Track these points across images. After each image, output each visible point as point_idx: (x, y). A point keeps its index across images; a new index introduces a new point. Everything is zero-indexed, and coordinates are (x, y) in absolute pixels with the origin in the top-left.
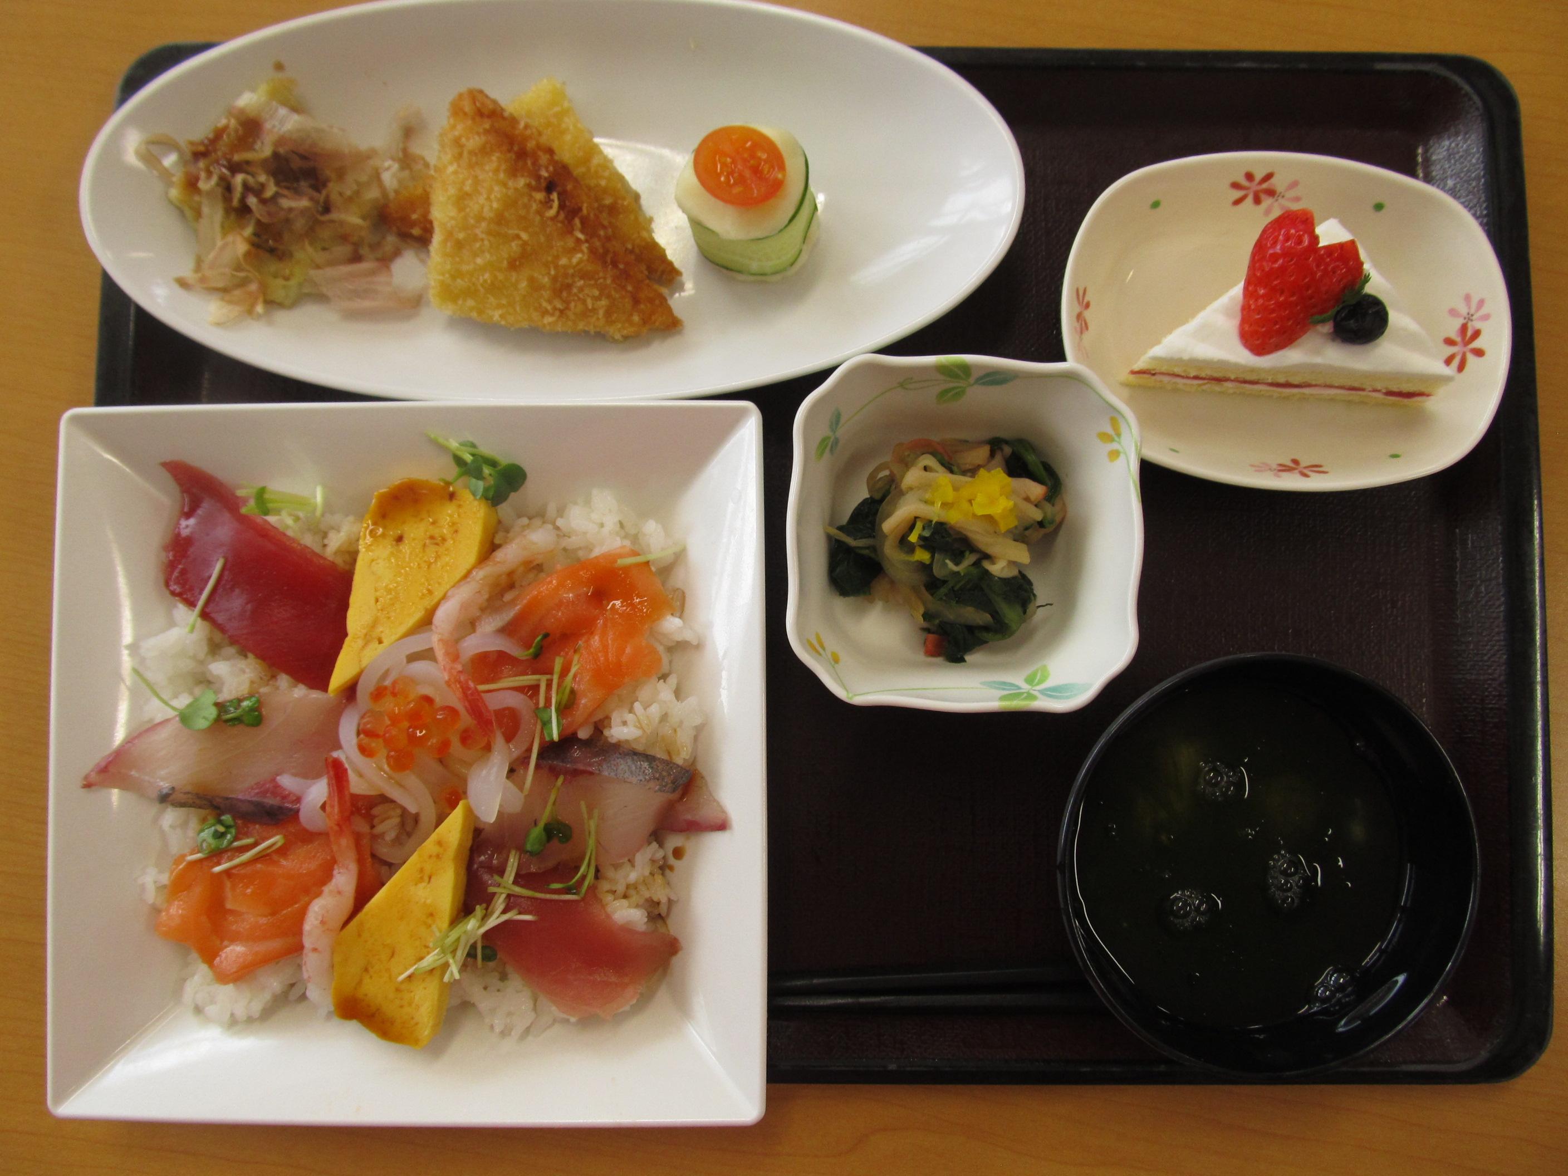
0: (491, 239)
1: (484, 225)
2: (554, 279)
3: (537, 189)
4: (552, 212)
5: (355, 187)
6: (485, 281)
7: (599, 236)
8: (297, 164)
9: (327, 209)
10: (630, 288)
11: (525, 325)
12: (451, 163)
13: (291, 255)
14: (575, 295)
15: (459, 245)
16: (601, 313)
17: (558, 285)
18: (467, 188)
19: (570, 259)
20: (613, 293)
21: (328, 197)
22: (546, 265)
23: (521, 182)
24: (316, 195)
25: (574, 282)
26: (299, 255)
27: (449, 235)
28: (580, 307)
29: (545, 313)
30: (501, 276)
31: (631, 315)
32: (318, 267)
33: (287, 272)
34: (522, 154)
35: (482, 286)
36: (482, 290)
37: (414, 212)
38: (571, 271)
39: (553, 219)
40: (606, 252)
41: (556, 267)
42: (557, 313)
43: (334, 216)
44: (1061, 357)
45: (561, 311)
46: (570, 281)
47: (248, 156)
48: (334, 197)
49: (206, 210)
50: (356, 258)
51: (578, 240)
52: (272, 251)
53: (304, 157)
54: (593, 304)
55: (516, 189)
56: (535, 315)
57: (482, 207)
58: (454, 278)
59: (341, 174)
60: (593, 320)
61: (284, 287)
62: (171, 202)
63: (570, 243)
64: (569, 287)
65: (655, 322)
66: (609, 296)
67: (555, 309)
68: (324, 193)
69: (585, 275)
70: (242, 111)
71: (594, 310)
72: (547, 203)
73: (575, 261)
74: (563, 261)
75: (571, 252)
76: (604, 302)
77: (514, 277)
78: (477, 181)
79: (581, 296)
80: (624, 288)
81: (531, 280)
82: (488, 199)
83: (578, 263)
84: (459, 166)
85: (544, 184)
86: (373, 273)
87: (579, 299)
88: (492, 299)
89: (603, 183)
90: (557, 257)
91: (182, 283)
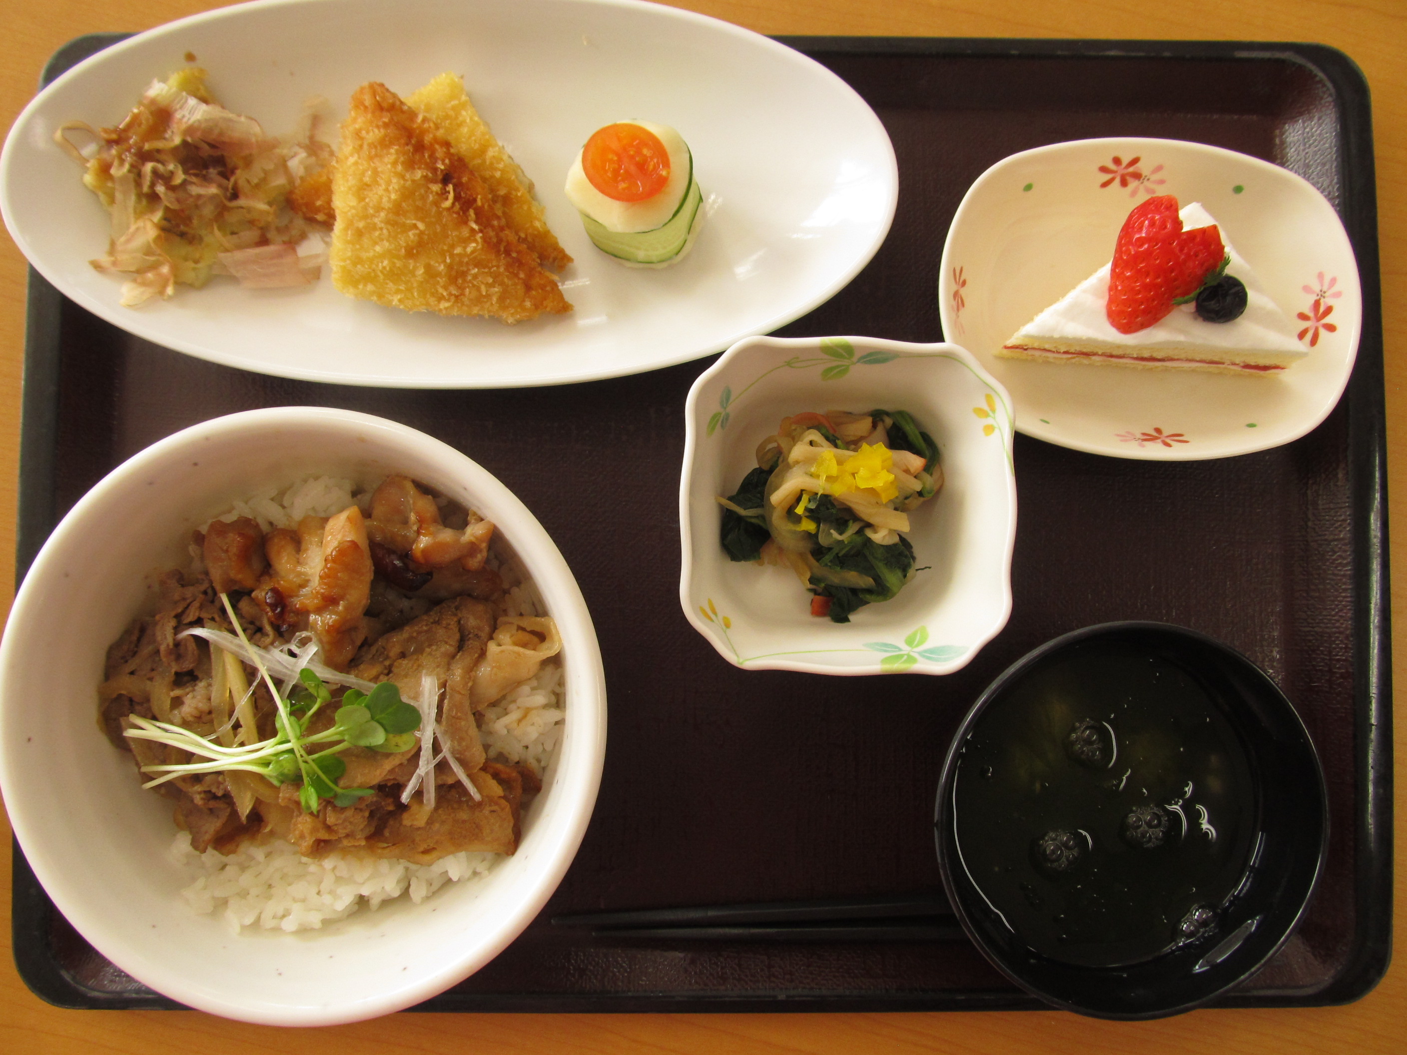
0: (389, 227)
1: (383, 214)
2: (450, 267)
3: (434, 181)
4: (448, 204)
5: (262, 175)
6: (384, 268)
7: (493, 227)
8: (206, 151)
9: (235, 196)
10: (522, 275)
11: (423, 309)
12: (352, 155)
13: (201, 239)
14: (470, 281)
15: (360, 234)
16: (495, 299)
17: (454, 273)
18: (367, 179)
19: (465, 248)
20: (506, 280)
21: (236, 183)
22: (443, 254)
23: (419, 174)
24: (225, 182)
25: (469, 270)
26: (208, 239)
27: (349, 225)
28: (475, 293)
29: (441, 298)
30: (399, 264)
31: (524, 301)
32: (227, 250)
33: (197, 255)
34: (420, 147)
35: (382, 272)
36: (382, 277)
37: (319, 198)
38: (466, 260)
39: (448, 209)
40: (500, 241)
41: (452, 256)
42: (453, 299)
43: (242, 202)
44: (940, 338)
45: (457, 297)
46: (465, 269)
47: (160, 145)
48: (242, 183)
49: (118, 196)
50: (263, 241)
51: (473, 230)
52: (182, 235)
53: (213, 146)
54: (487, 291)
55: (413, 181)
56: (432, 301)
57: (381, 198)
58: (355, 264)
59: (248, 162)
60: (487, 305)
61: (194, 269)
62: (85, 186)
63: (465, 233)
64: (464, 274)
65: (546, 307)
66: (502, 284)
67: (450, 294)
68: (232, 179)
69: (478, 264)
70: (153, 102)
71: (488, 296)
72: (444, 194)
73: (469, 250)
74: (458, 250)
75: (465, 241)
76: (496, 290)
77: (411, 263)
78: (376, 172)
79: (475, 283)
80: (516, 275)
81: (428, 268)
82: (387, 190)
83: (473, 252)
84: (359, 158)
85: (440, 177)
86: (280, 256)
87: (474, 286)
88: (391, 285)
89: (498, 174)
90: (453, 247)
91: (97, 266)
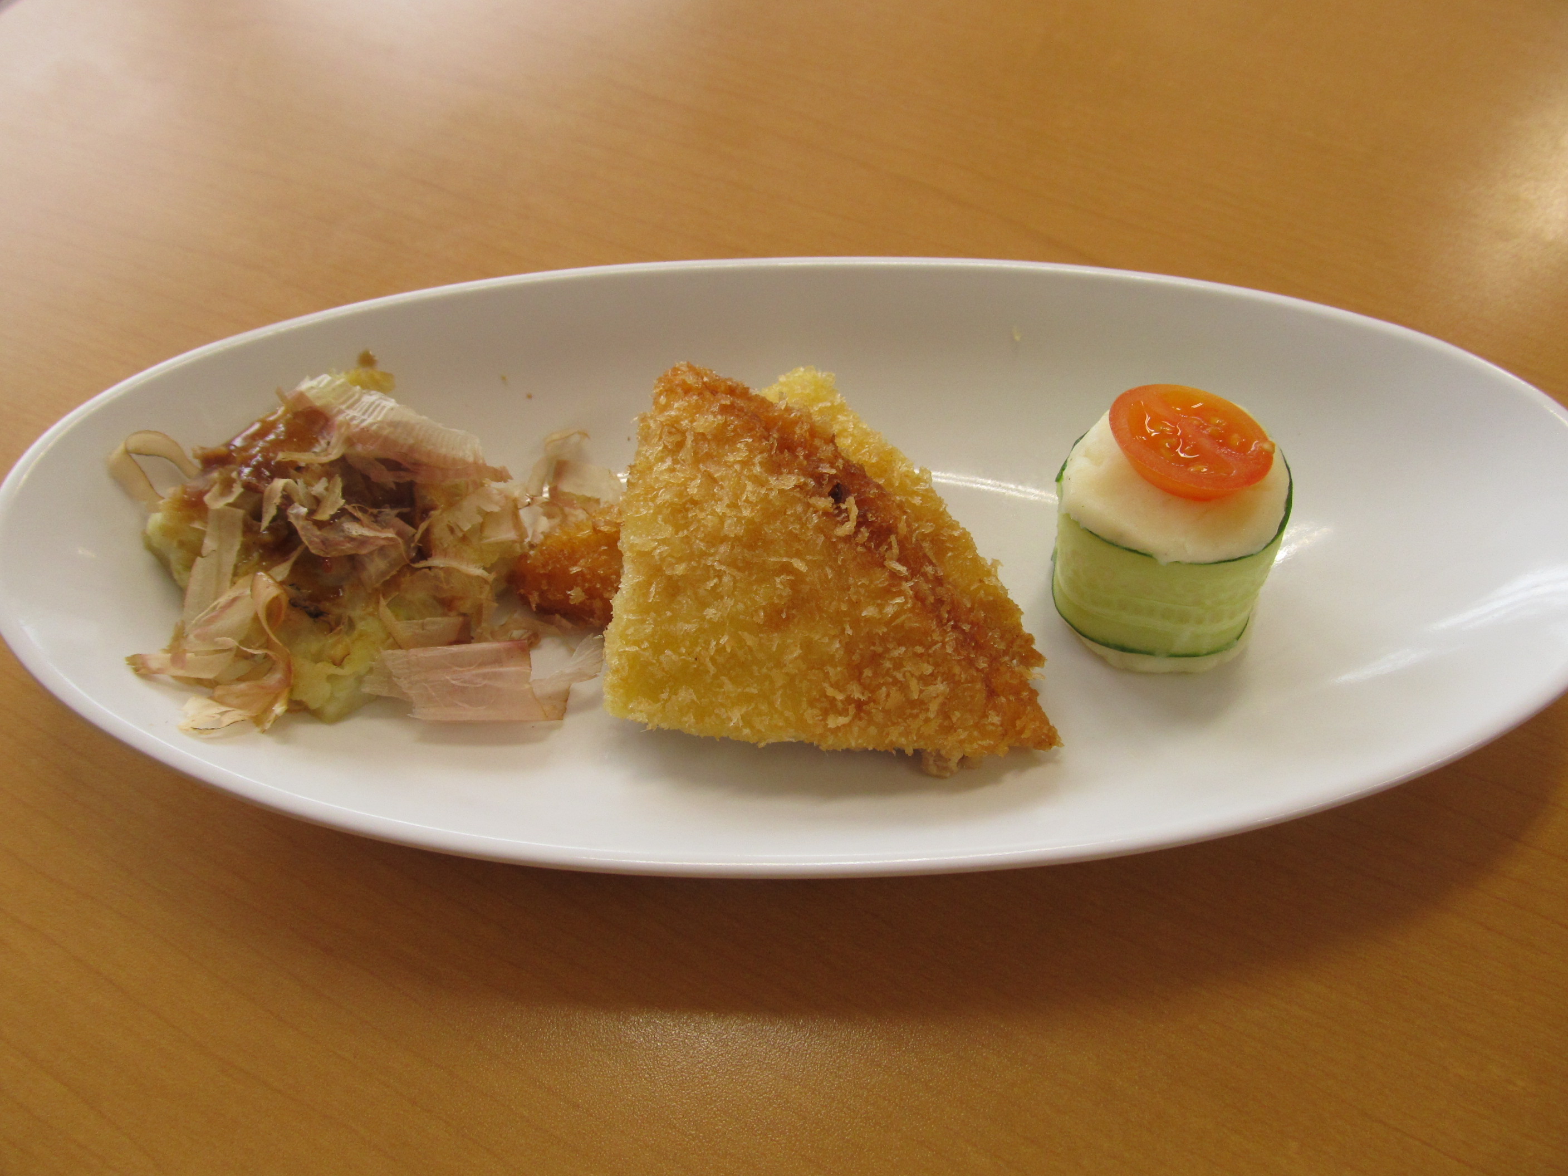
0: (735, 573)
1: (723, 549)
2: (849, 648)
3: (816, 493)
4: (849, 527)
5: (479, 519)
6: (720, 651)
7: (924, 575)
8: (381, 477)
9: (424, 551)
10: (983, 664)
11: (784, 737)
12: (662, 460)
13: (351, 625)
14: (888, 673)
15: (673, 589)
16: (934, 707)
17: (856, 658)
18: (693, 490)
19: (881, 607)
20: (957, 670)
21: (427, 532)
22: (837, 619)
23: (790, 481)
24: (410, 530)
25: (887, 650)
26: (361, 626)
27: (654, 572)
28: (896, 696)
29: (831, 708)
30: (750, 640)
31: (985, 716)
32: (397, 645)
33: (338, 652)
34: (787, 445)
35: (713, 660)
36: (712, 670)
38: (882, 630)
39: (847, 539)
40: (940, 601)
41: (856, 623)
42: (852, 710)
43: (437, 561)
45: (859, 705)
46: (879, 649)
47: (303, 458)
48: (440, 532)
49: (209, 544)
50: (464, 636)
51: (894, 575)
52: (316, 615)
53: (395, 467)
54: (921, 691)
55: (781, 492)
56: (811, 715)
57: (722, 518)
58: (658, 649)
59: (454, 498)
60: (915, 724)
61: (331, 678)
63: (881, 580)
64: (875, 659)
65: (1021, 732)
66: (949, 678)
67: (849, 700)
68: (423, 526)
69: (906, 637)
70: (301, 397)
71: (921, 704)
72: (836, 516)
73: (890, 610)
74: (869, 612)
75: (888, 593)
76: (941, 687)
77: (776, 640)
78: (711, 480)
79: (899, 676)
80: (971, 663)
81: (808, 646)
82: (733, 506)
83: (896, 616)
84: (675, 462)
85: (827, 489)
87: (896, 682)
88: (729, 687)
89: (917, 501)
90: (855, 605)
91: (139, 666)
